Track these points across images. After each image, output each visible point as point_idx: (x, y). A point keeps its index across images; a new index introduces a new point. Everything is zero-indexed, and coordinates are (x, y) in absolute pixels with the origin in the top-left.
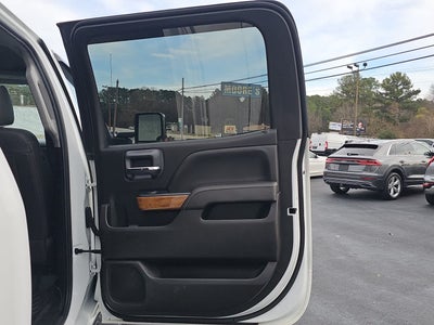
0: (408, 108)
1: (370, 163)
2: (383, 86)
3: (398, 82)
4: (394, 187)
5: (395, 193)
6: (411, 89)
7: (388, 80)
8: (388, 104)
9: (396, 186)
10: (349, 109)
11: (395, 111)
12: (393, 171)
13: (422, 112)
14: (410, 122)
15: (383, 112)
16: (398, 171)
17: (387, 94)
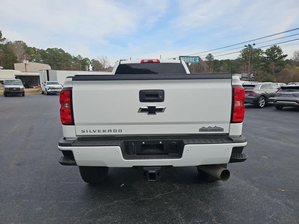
0: (280, 65)
1: (251, 93)
2: (266, 53)
3: (274, 51)
4: (262, 103)
5: (262, 105)
6: (282, 54)
7: (269, 50)
8: (269, 63)
9: (263, 102)
10: (246, 66)
11: (273, 67)
12: (261, 96)
13: (287, 67)
14: (280, 73)
15: (265, 67)
16: (264, 96)
17: (268, 58)
